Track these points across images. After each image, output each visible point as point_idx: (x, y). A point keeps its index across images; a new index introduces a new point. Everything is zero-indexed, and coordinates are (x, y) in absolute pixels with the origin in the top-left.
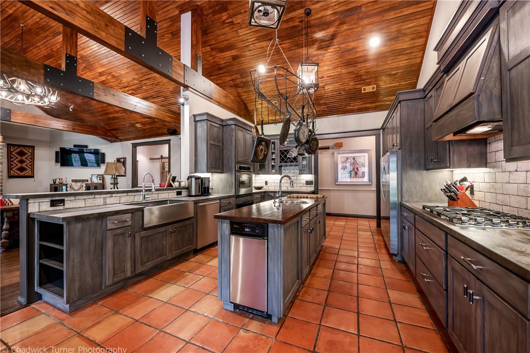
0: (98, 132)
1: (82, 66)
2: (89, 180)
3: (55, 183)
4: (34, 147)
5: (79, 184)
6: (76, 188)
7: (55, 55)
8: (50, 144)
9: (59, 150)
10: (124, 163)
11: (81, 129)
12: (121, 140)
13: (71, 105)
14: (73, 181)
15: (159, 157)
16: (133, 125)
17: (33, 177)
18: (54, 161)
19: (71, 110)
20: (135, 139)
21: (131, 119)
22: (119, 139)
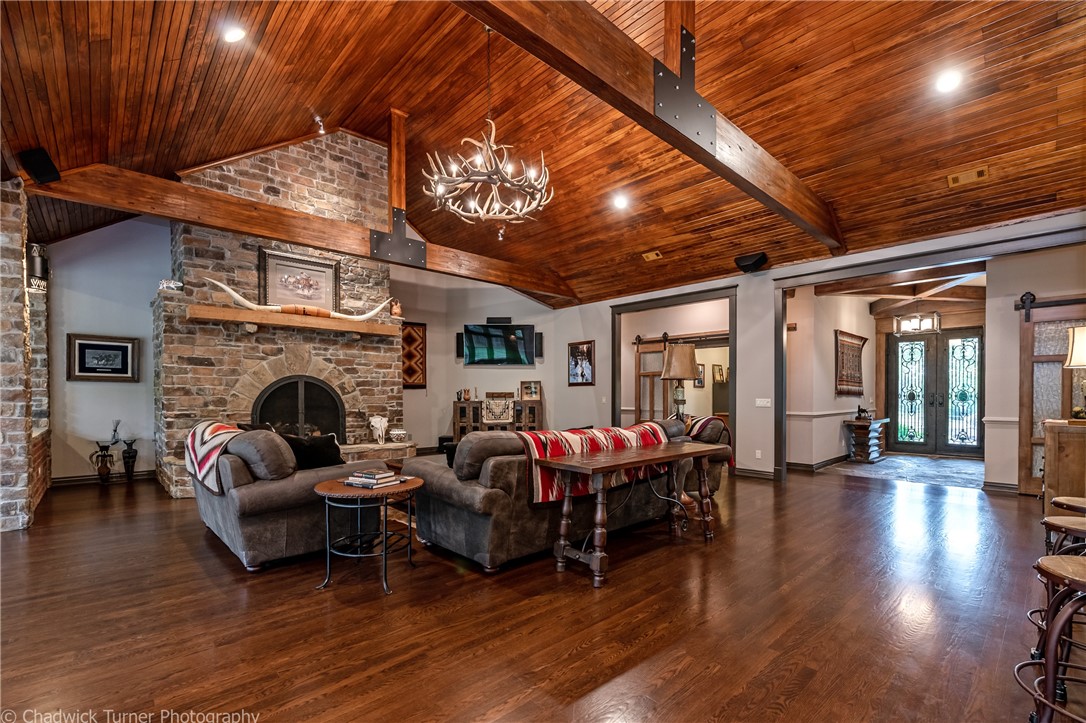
0: (546, 283)
1: (575, 113)
2: (516, 395)
3: (459, 399)
4: (423, 326)
5: (503, 402)
6: (497, 411)
7: (521, 98)
8: (447, 318)
9: (462, 331)
10: (589, 356)
11: (521, 278)
12: (581, 302)
13: (501, 228)
14: (491, 396)
15: (659, 335)
16: (636, 258)
17: (423, 387)
18: (454, 354)
19: (501, 239)
20: (620, 293)
21: (640, 241)
22: (578, 299)
